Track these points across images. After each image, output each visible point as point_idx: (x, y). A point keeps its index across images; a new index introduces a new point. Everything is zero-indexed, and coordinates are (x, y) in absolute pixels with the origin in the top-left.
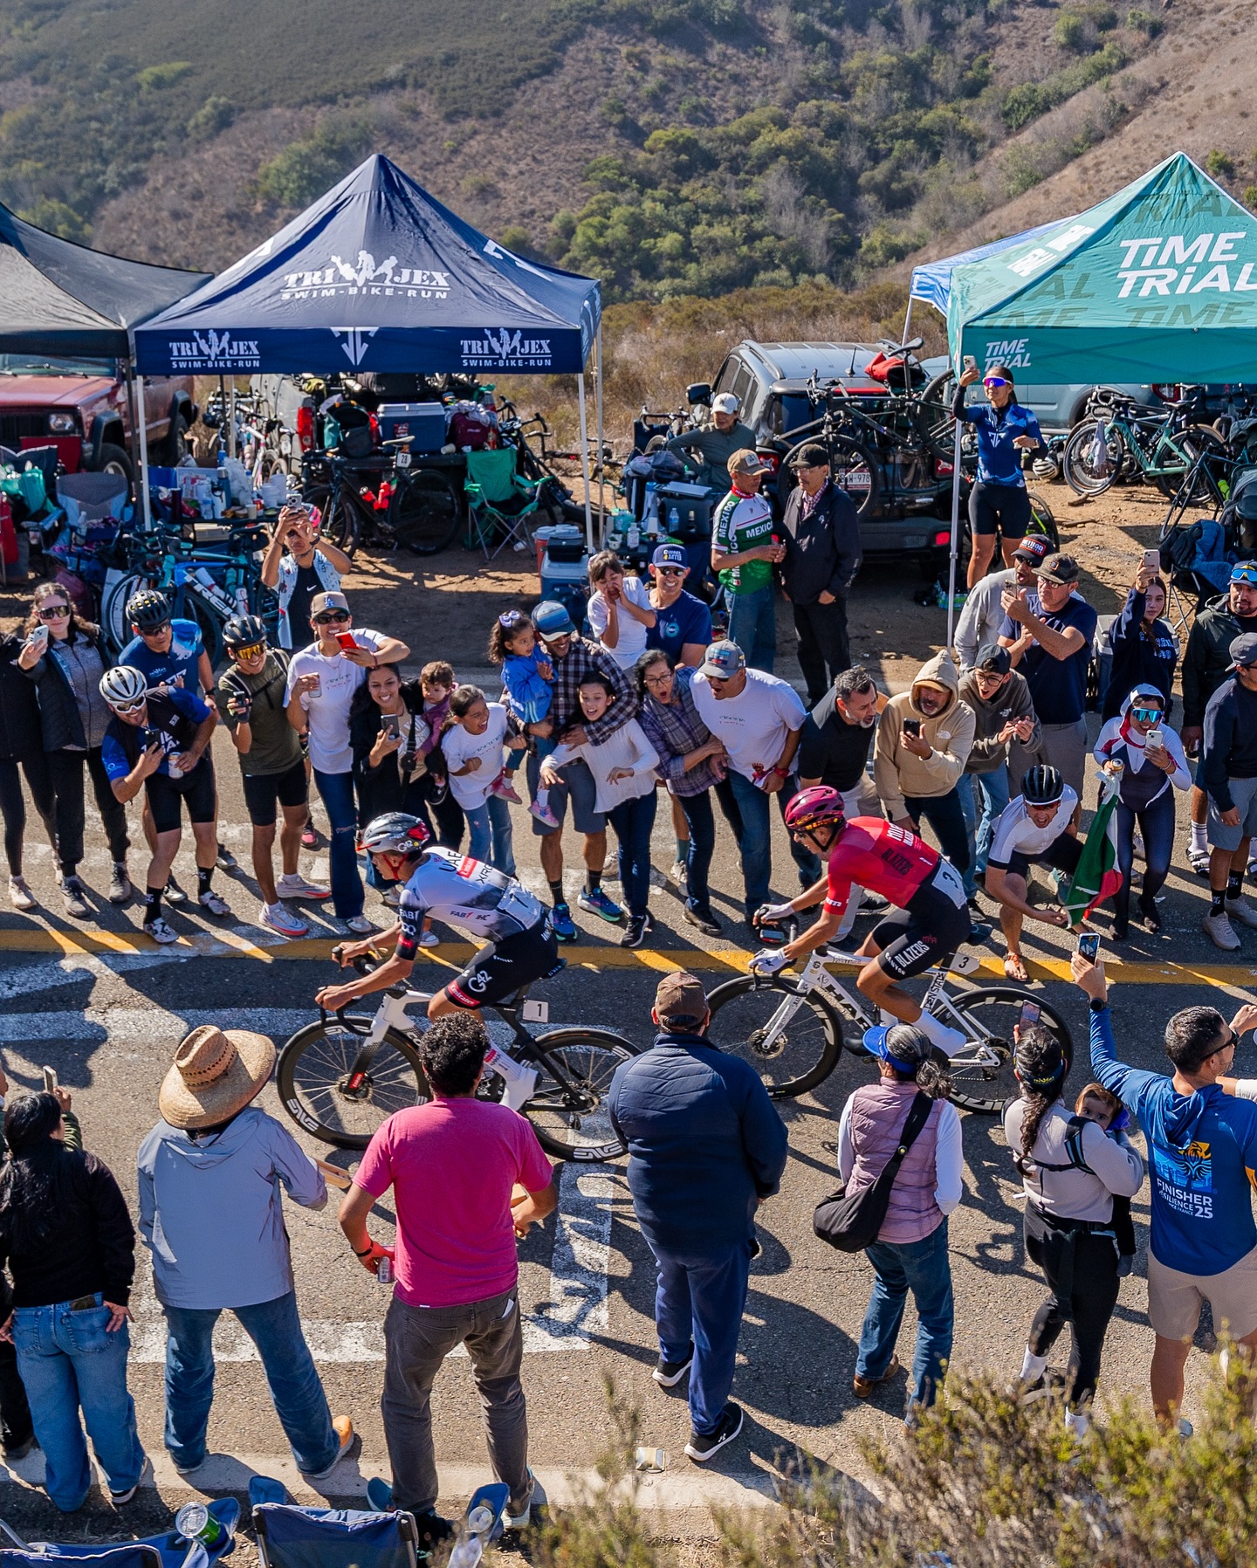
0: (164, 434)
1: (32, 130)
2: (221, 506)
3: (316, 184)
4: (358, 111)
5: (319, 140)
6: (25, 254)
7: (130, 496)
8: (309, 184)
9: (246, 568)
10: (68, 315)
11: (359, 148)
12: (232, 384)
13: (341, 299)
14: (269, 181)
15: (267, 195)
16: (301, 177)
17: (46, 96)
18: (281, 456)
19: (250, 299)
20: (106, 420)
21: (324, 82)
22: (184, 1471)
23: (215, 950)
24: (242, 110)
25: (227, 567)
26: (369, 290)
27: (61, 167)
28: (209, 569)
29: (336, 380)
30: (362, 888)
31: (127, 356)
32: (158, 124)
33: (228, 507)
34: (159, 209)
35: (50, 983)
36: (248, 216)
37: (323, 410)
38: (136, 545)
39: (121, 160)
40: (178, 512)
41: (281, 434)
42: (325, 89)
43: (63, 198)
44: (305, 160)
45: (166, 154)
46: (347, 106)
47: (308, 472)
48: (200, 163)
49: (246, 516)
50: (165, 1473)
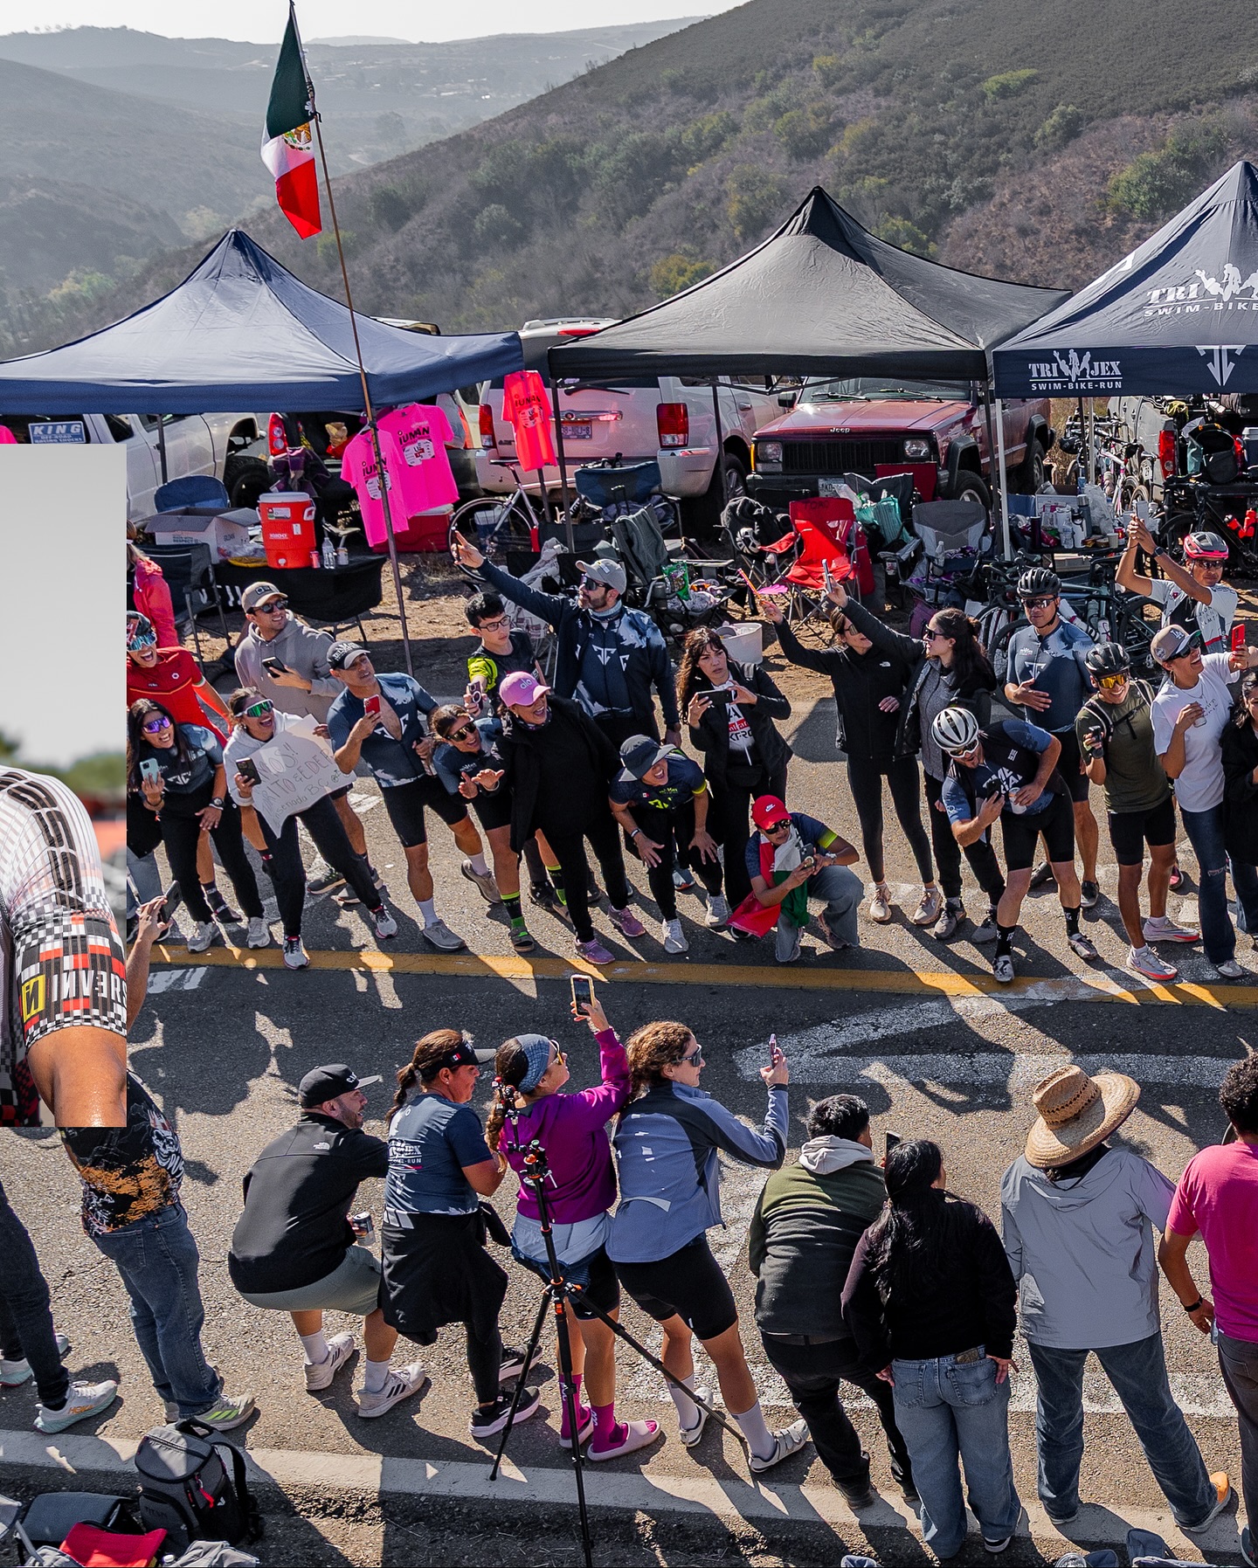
0: (1020, 460)
1: (874, 144)
2: (1081, 534)
3: (1168, 198)
4: (1211, 118)
5: (1170, 149)
6: (880, 273)
7: (988, 525)
8: (1161, 196)
9: (1108, 599)
10: (924, 335)
11: (1213, 156)
12: (1092, 407)
13: (1207, 314)
14: (1120, 194)
15: (1117, 209)
16: (1152, 190)
17: (889, 108)
18: (1141, 482)
19: (1111, 317)
20: (961, 445)
21: (1176, 88)
22: (1059, 1522)
23: (1082, 994)
24: (1091, 119)
25: (1089, 599)
26: (1235, 306)
27: (904, 183)
28: (1070, 600)
29: (1198, 402)
30: (1233, 932)
31: (984, 377)
32: (1004, 135)
33: (1089, 536)
34: (1006, 225)
35: (916, 1025)
36: (1097, 233)
37: (1185, 433)
38: (996, 574)
39: (965, 174)
40: (1038, 541)
41: (1141, 459)
42: (1177, 96)
43: (907, 215)
44: (1156, 171)
45: (1012, 168)
46: (1200, 112)
47: (1171, 499)
48: (1047, 176)
49: (1107, 544)
50: (1040, 1524)
